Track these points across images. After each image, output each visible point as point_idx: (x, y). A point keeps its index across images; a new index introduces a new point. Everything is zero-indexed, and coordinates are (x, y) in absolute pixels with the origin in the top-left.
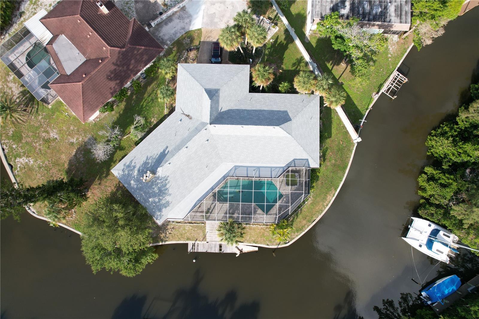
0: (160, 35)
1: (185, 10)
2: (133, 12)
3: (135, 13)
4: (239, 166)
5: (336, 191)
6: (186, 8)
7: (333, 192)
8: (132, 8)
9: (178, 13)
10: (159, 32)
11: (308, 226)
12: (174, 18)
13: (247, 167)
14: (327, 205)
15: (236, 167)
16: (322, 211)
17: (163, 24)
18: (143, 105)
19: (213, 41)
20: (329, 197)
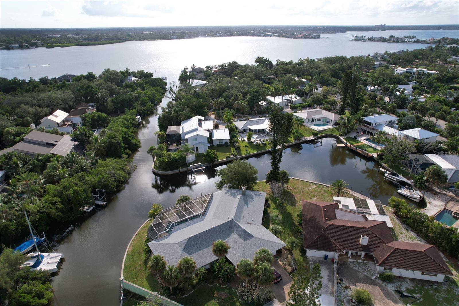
0: (324, 266)
1: (330, 293)
2: (359, 269)
3: (357, 269)
4: (200, 221)
5: (127, 254)
6: (331, 296)
7: (129, 253)
8: (363, 271)
9: (331, 288)
10: (327, 268)
11: (139, 231)
12: (330, 283)
13: (195, 223)
14: (130, 245)
15: (202, 220)
16: (133, 241)
17: (331, 275)
18: (287, 229)
19: (286, 286)
20: (131, 248)
